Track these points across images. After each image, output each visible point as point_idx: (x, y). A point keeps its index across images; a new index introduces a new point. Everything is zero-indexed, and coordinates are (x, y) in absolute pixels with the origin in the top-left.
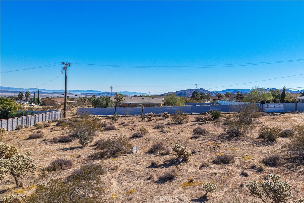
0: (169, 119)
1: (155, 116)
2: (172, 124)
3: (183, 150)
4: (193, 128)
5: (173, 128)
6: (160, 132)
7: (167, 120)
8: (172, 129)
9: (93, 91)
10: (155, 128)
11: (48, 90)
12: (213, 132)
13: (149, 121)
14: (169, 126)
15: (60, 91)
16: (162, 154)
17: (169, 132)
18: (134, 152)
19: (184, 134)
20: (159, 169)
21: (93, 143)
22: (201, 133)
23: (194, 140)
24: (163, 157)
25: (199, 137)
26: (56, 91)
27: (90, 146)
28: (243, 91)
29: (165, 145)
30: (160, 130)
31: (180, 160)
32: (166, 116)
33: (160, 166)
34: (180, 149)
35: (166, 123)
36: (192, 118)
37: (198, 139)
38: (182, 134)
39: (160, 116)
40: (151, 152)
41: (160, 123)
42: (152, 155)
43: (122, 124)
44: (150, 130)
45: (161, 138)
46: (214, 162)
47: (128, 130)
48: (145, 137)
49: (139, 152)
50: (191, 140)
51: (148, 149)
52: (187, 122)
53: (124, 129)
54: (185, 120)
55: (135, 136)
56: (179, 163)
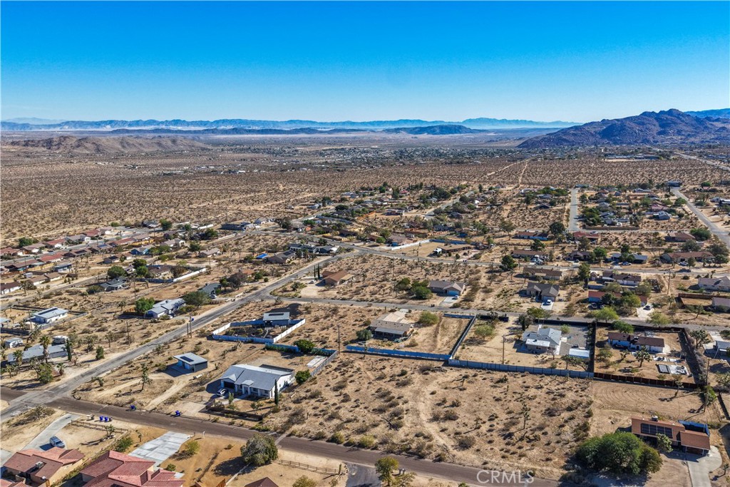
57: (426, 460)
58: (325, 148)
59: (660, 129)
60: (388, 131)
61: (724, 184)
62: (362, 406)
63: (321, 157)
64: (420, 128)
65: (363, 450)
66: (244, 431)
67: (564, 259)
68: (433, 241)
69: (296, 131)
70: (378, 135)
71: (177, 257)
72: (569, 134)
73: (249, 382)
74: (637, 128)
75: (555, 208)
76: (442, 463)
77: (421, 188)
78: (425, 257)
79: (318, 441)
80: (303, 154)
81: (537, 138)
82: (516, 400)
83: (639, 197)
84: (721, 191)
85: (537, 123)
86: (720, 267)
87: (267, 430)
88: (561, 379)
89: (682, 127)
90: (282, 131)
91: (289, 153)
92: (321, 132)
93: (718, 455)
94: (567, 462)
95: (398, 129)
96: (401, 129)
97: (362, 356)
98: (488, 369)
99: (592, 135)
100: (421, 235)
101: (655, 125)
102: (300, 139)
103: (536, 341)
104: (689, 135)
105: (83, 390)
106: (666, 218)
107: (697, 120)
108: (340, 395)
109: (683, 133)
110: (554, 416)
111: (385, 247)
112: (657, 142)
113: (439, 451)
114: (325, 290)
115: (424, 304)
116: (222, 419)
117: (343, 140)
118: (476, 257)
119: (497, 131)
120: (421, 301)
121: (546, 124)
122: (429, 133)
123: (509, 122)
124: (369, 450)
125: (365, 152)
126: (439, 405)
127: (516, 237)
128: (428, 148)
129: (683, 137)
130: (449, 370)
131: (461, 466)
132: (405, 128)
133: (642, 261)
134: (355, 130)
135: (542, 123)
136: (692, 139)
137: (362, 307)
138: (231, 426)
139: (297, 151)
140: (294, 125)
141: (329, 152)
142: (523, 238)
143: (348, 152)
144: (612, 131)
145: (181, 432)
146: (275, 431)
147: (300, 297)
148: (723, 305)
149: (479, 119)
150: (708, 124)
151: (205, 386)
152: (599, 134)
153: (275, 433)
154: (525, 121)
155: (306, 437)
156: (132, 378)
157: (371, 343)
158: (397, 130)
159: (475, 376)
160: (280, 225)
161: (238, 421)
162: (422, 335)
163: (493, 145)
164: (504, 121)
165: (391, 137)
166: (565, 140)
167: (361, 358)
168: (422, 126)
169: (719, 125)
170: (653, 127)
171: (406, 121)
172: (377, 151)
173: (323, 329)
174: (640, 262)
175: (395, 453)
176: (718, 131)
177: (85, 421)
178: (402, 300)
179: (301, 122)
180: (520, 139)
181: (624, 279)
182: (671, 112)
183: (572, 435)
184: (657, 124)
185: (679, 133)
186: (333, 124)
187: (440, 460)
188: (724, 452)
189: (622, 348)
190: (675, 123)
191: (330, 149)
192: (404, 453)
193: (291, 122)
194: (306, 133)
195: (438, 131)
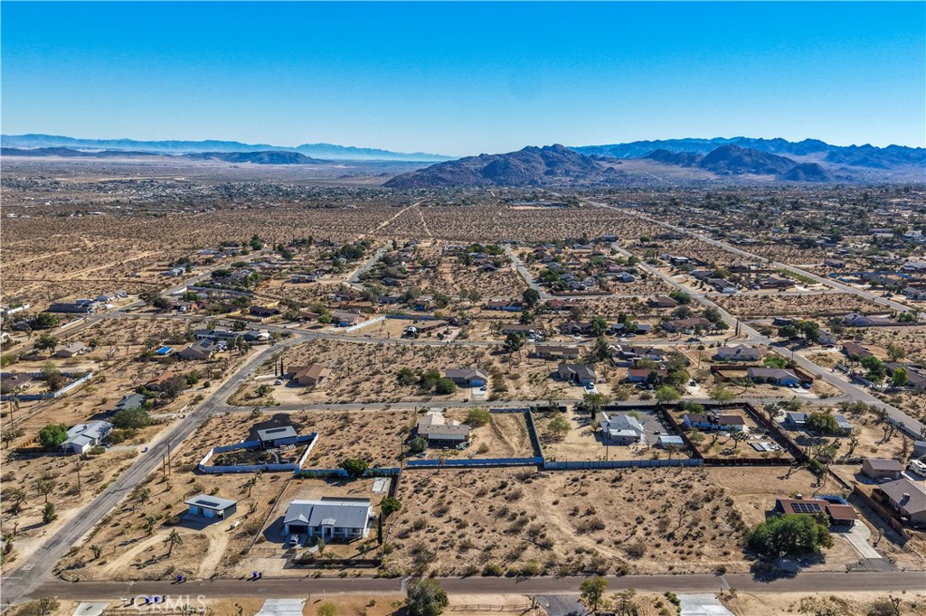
57: (608, 576)
58: (103, 180)
59: (547, 168)
60: (193, 156)
61: (661, 238)
62: (487, 529)
63: (102, 194)
64: (241, 154)
65: (532, 577)
66: (367, 581)
67: (561, 333)
68: (391, 317)
69: (43, 152)
70: (178, 161)
71: (21, 359)
72: (445, 171)
73: (331, 522)
74: (522, 166)
75: (501, 270)
76: (627, 576)
77: (310, 243)
78: (398, 337)
79: (472, 577)
80: (69, 188)
81: (407, 174)
82: (648, 498)
83: (584, 255)
84: (662, 247)
85: (394, 154)
86: (722, 334)
87: (398, 575)
88: (675, 470)
89: (568, 166)
91: (44, 185)
92: (85, 154)
93: (862, 524)
94: (744, 552)
95: (208, 154)
96: (211, 154)
97: (436, 470)
98: (593, 468)
99: (473, 174)
100: (366, 310)
101: (540, 163)
102: (52, 164)
103: (619, 431)
104: (578, 176)
105: (69, 568)
106: (631, 280)
107: (583, 158)
108: (450, 521)
109: (571, 173)
110: (698, 509)
111: (333, 329)
112: (545, 183)
113: (616, 565)
114: (305, 393)
115: (452, 399)
116: (325, 572)
117: (125, 167)
118: (462, 336)
119: (347, 163)
120: (446, 396)
121: (406, 155)
122: (253, 162)
123: (359, 151)
124: (538, 577)
125: (169, 186)
126: (573, 515)
127: (485, 308)
128: (262, 183)
129: (572, 178)
130: (551, 476)
131: (649, 576)
132: (217, 153)
133: (645, 331)
134: (140, 153)
135: (401, 155)
136: (581, 181)
137: (378, 410)
138: (343, 579)
139: (57, 183)
140: (34, 142)
141: (111, 185)
142: (495, 309)
143: (142, 186)
144: (495, 168)
145: (284, 598)
146: (409, 574)
147: (279, 404)
148: (762, 375)
149: (320, 145)
150: (594, 163)
151: (261, 535)
152: (480, 171)
153: (410, 577)
154: (379, 150)
155: (453, 575)
156: (135, 540)
157: (429, 453)
158: (206, 156)
159: (584, 477)
160: (148, 301)
161: (350, 571)
162: (482, 435)
163: (348, 181)
164: (351, 150)
165: (198, 165)
166: (442, 179)
167: (436, 474)
168: (242, 151)
169: (606, 165)
170: (539, 165)
171: (215, 143)
172: (188, 185)
173: (352, 443)
174: (642, 332)
175: (569, 575)
176: (606, 171)
177: (122, 608)
178: (423, 397)
179: (47, 137)
180: (383, 175)
181: (647, 353)
182: (555, 147)
183: (728, 525)
184: (543, 162)
185: (567, 173)
186: (100, 142)
187: (623, 573)
188: (865, 520)
189: (708, 430)
190: (562, 162)
191: (111, 182)
192: (579, 573)
193: (29, 137)
194: (60, 155)
195: (267, 159)
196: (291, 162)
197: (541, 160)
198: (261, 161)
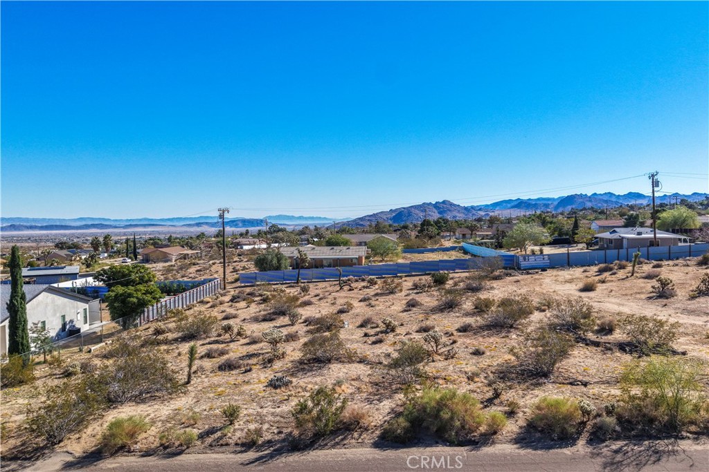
0: (377, 286)
1: (357, 281)
2: (381, 295)
3: (390, 322)
4: (406, 299)
5: (382, 300)
6: (367, 305)
7: (374, 288)
8: (381, 302)
9: (211, 217)
10: (360, 301)
11: (116, 220)
12: (428, 304)
13: (350, 290)
14: (377, 298)
15: (141, 220)
16: (372, 328)
17: (378, 305)
18: (346, 326)
19: (395, 308)
20: (371, 338)
21: (301, 321)
22: (413, 306)
23: (405, 313)
24: (374, 330)
25: (410, 310)
26: (133, 220)
27: (300, 323)
28: (538, 202)
29: (375, 319)
30: (367, 303)
31: (389, 330)
32: (372, 283)
33: (372, 335)
34: (388, 322)
35: (373, 293)
36: (408, 283)
37: (409, 312)
38: (393, 308)
39: (363, 280)
40: (362, 326)
41: (365, 293)
42: (364, 329)
43: (316, 296)
44: (356, 304)
45: (370, 313)
46: (417, 332)
47: (328, 304)
48: (351, 312)
49: (351, 327)
50: (401, 314)
51: (359, 323)
52: (401, 290)
53: (323, 303)
54: (399, 288)
55: (341, 312)
56: (388, 333)
69: (87, 227)
74: (421, 214)
89: (455, 213)
90: (70, 226)
92: (116, 227)
95: (200, 223)
96: (202, 223)
101: (434, 212)
107: (465, 209)
109: (457, 218)
122: (231, 227)
132: (207, 223)
134: (153, 225)
140: (83, 222)
144: (401, 216)
149: (279, 216)
150: (474, 212)
152: (391, 219)
169: (482, 213)
170: (433, 214)
179: (92, 219)
182: (444, 202)
184: (436, 211)
190: (450, 211)
193: (81, 219)
194: (98, 228)
195: (240, 225)
196: (258, 226)
197: (434, 210)
198: (236, 226)
